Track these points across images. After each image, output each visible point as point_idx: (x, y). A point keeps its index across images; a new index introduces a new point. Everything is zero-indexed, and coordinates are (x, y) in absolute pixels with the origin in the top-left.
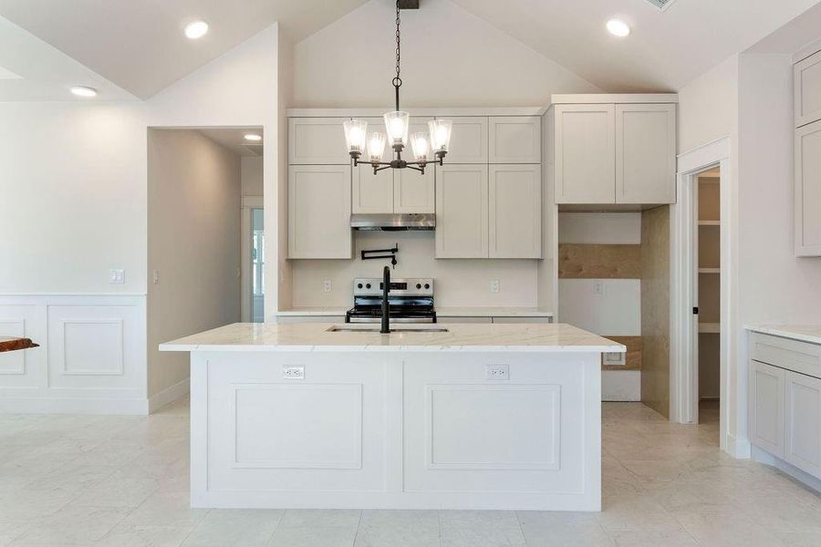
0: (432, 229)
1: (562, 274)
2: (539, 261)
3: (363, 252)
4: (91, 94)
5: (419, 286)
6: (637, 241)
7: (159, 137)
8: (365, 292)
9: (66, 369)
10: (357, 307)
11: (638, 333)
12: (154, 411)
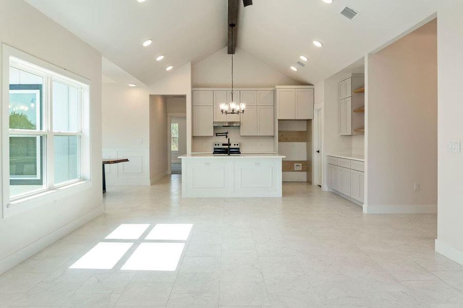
0: (240, 126)
1: (280, 141)
2: (273, 136)
3: (217, 134)
4: (134, 85)
5: (235, 145)
6: (305, 130)
7: (153, 98)
8: (217, 147)
9: (123, 171)
10: (215, 151)
11: (306, 160)
12: (152, 184)
